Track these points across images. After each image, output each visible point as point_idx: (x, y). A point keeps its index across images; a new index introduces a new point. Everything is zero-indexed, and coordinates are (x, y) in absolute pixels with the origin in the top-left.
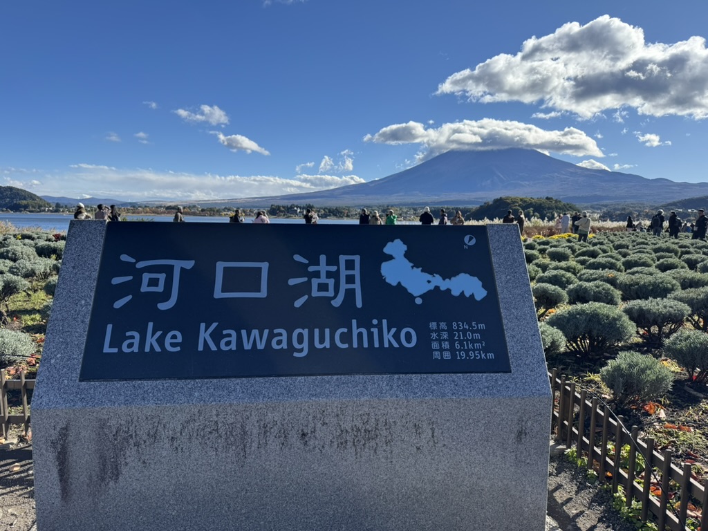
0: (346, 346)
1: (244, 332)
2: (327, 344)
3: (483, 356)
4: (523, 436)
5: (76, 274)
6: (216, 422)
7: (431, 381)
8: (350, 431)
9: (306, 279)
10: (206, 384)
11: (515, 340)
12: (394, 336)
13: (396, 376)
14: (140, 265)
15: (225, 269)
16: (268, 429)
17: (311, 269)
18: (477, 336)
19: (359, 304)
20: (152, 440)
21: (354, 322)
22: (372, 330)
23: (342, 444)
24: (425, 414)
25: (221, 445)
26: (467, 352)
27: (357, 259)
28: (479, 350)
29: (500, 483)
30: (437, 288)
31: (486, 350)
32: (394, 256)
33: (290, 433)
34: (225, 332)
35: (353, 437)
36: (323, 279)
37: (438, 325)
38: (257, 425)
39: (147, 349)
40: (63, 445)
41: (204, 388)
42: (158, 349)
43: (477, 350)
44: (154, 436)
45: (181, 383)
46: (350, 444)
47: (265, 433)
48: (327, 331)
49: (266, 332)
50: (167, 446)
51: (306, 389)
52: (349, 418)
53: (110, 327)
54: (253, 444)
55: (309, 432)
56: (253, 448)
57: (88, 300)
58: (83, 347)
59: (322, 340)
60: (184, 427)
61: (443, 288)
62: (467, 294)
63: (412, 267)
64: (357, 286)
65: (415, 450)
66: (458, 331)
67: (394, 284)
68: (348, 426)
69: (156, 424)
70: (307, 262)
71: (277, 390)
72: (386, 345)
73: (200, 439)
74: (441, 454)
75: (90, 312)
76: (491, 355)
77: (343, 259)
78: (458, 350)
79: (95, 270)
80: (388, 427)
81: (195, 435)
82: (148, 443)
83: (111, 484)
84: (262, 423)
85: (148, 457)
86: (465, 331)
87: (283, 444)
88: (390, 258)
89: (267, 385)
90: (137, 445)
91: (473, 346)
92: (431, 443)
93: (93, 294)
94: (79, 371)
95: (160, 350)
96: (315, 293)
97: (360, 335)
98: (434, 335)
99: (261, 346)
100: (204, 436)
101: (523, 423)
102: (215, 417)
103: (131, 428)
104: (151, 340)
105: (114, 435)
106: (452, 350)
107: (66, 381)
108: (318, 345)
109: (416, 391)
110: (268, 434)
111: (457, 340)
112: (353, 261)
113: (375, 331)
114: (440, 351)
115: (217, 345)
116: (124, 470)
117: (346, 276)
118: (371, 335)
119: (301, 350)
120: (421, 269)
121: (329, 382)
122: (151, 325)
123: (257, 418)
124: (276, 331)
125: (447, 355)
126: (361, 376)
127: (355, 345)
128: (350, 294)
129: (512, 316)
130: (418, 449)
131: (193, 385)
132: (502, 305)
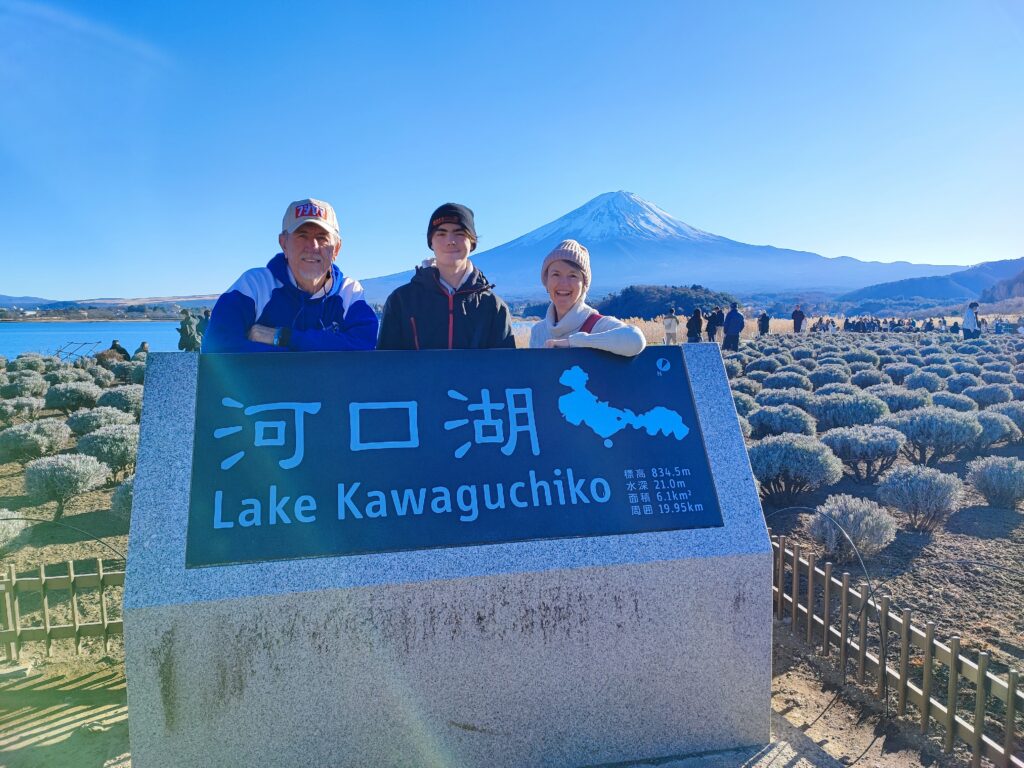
0: (525, 504)
1: (395, 494)
2: (501, 503)
3: (690, 508)
4: (741, 603)
5: (164, 426)
6: (370, 609)
8: (537, 610)
9: (466, 421)
10: (355, 561)
11: (726, 486)
12: (582, 489)
13: (590, 539)
14: (251, 411)
15: (362, 412)
16: (435, 614)
17: (472, 408)
18: (681, 483)
19: (536, 451)
20: (287, 638)
21: (532, 473)
22: (556, 482)
23: (527, 627)
24: (627, 584)
25: (376, 639)
26: (671, 504)
27: (528, 392)
28: (685, 501)
29: (716, 663)
30: (629, 426)
31: (693, 501)
32: (573, 387)
33: (463, 617)
34: (370, 494)
35: (541, 617)
36: (488, 421)
37: (635, 473)
38: (421, 609)
39: (273, 521)
40: (167, 655)
41: (352, 567)
42: (286, 520)
43: (683, 501)
45: (322, 562)
46: (537, 626)
47: (432, 619)
48: (500, 487)
49: (423, 492)
50: (307, 645)
51: (479, 562)
52: (535, 595)
53: (219, 495)
54: (418, 634)
55: (487, 615)
56: (417, 640)
57: (186, 461)
58: (186, 522)
59: (494, 500)
60: (329, 619)
61: (636, 426)
62: (666, 433)
63: (597, 401)
64: (531, 427)
65: (616, 628)
66: (659, 478)
67: (577, 422)
68: (534, 604)
69: (293, 617)
70: (465, 399)
71: (445, 564)
72: (574, 501)
73: (350, 632)
74: (646, 631)
75: (190, 476)
76: (699, 507)
77: (510, 393)
78: (661, 503)
79: (190, 420)
80: (582, 602)
81: (344, 627)
82: (281, 643)
83: (234, 701)
84: (428, 607)
85: (282, 661)
86: (666, 478)
87: (455, 632)
88: (569, 390)
89: (432, 559)
90: (268, 646)
91: (678, 496)
92: (634, 619)
93: (190, 452)
94: (183, 555)
95: (289, 522)
96: (480, 438)
97: (541, 490)
98: (631, 486)
99: (418, 510)
100: (355, 629)
101: (741, 587)
102: (368, 603)
103: (259, 625)
104: (276, 510)
105: (237, 637)
106: (654, 502)
107: (168, 570)
108: (489, 505)
109: (616, 555)
110: (436, 620)
111: (658, 491)
112: (524, 395)
113: (559, 483)
114: (639, 504)
115: (362, 510)
116: (249, 681)
117: (517, 415)
118: (554, 489)
119: (469, 513)
120: (607, 403)
121: (508, 551)
122: (273, 489)
123: (422, 602)
124: (435, 490)
125: (648, 510)
126: (547, 542)
127: (536, 503)
128: (524, 437)
129: (720, 457)
130: (619, 626)
131: (338, 564)
132: (707, 444)
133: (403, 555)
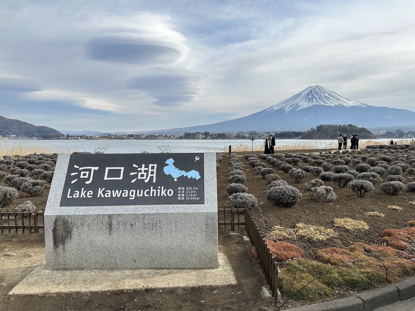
0: (148, 195)
1: (113, 191)
4: (208, 226)
5: (60, 172)
7: (176, 207)
8: (147, 224)
9: (137, 173)
11: (208, 193)
12: (165, 192)
13: (164, 205)
14: (80, 169)
15: (109, 170)
17: (139, 169)
18: (195, 192)
19: (154, 181)
20: (82, 226)
21: (152, 187)
24: (173, 218)
26: (190, 197)
27: (156, 165)
28: (194, 197)
30: (183, 175)
31: (196, 197)
33: (127, 224)
34: (107, 191)
35: (148, 226)
36: (143, 173)
37: (181, 188)
39: (81, 197)
41: (99, 209)
44: (83, 224)
45: (92, 207)
46: (147, 228)
47: (119, 224)
48: (142, 191)
49: (121, 191)
50: (87, 228)
53: (70, 189)
54: (115, 228)
55: (133, 224)
56: (115, 229)
57: (63, 181)
58: (61, 196)
59: (140, 194)
61: (185, 176)
62: (193, 178)
63: (175, 168)
64: (154, 175)
65: (170, 230)
66: (188, 190)
67: (168, 174)
68: (146, 222)
70: (137, 167)
71: (123, 210)
72: (162, 195)
74: (179, 232)
75: (64, 185)
76: (198, 198)
77: (150, 165)
78: (187, 197)
79: (66, 171)
80: (160, 222)
81: (96, 224)
85: (81, 231)
86: (190, 190)
88: (168, 165)
89: (119, 208)
90: (77, 227)
91: (192, 195)
92: (175, 228)
93: (65, 179)
94: (59, 203)
95: (85, 197)
96: (139, 178)
97: (153, 192)
98: (179, 192)
100: (98, 225)
101: (208, 221)
102: (102, 219)
103: (75, 222)
104: (83, 194)
106: (185, 197)
107: (55, 207)
108: (138, 195)
111: (187, 193)
112: (154, 166)
113: (159, 190)
114: (181, 197)
115: (104, 195)
116: (73, 236)
117: (151, 171)
118: (157, 192)
119: (132, 197)
120: (178, 169)
121: (140, 207)
122: (83, 189)
124: (124, 191)
125: (183, 198)
126: (152, 206)
127: (151, 195)
128: (152, 178)
129: (208, 185)
131: (95, 208)
132: (205, 181)
133: (112, 207)
